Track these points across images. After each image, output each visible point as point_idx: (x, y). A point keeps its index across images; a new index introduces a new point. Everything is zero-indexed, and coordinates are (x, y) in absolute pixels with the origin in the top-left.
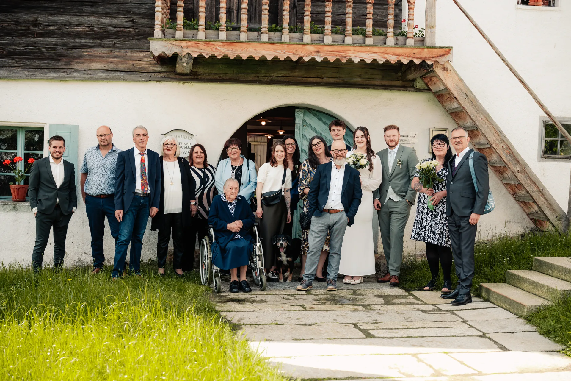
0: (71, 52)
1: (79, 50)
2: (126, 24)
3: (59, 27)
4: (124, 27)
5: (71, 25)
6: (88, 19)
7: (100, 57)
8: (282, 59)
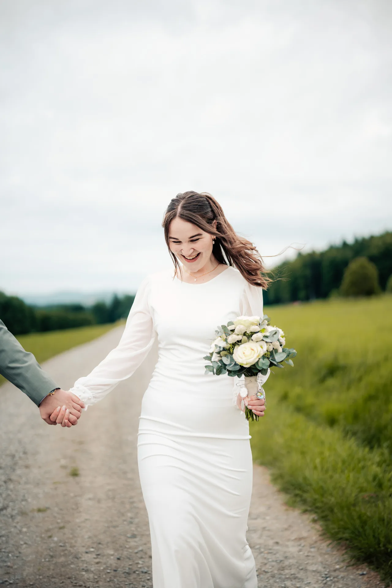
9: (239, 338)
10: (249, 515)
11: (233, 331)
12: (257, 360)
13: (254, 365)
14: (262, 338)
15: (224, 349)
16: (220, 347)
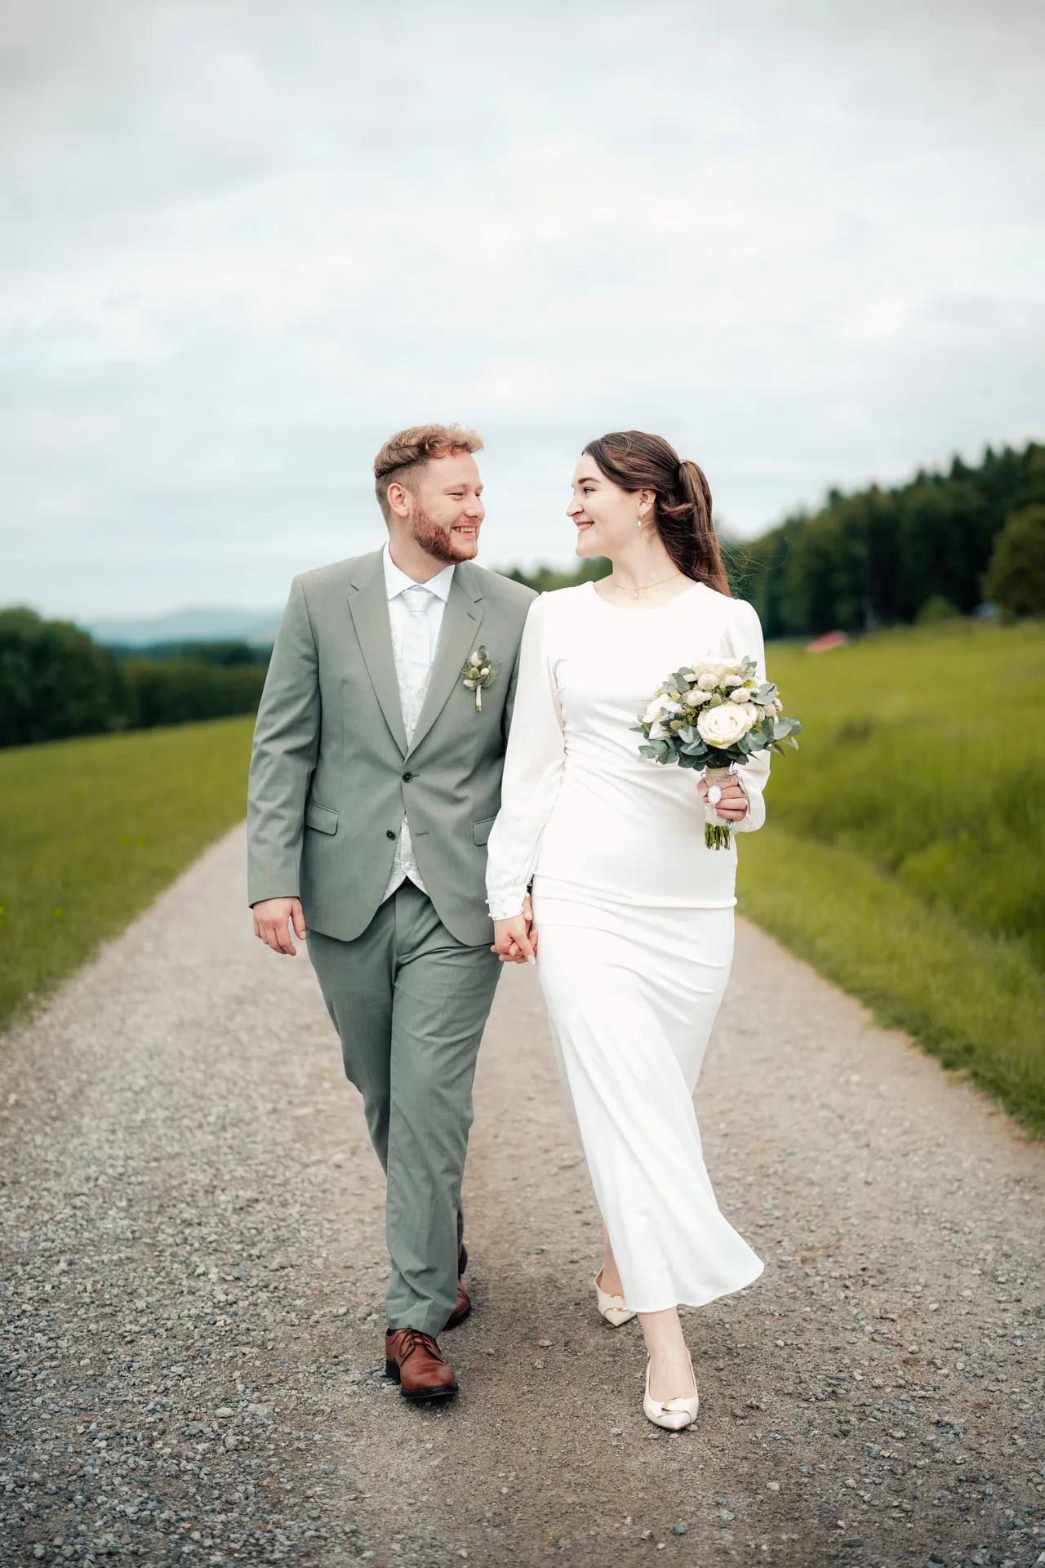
9: (707, 696)
10: (710, 1039)
11: (693, 684)
12: (742, 735)
13: (735, 745)
14: (749, 697)
15: (677, 717)
16: (670, 713)
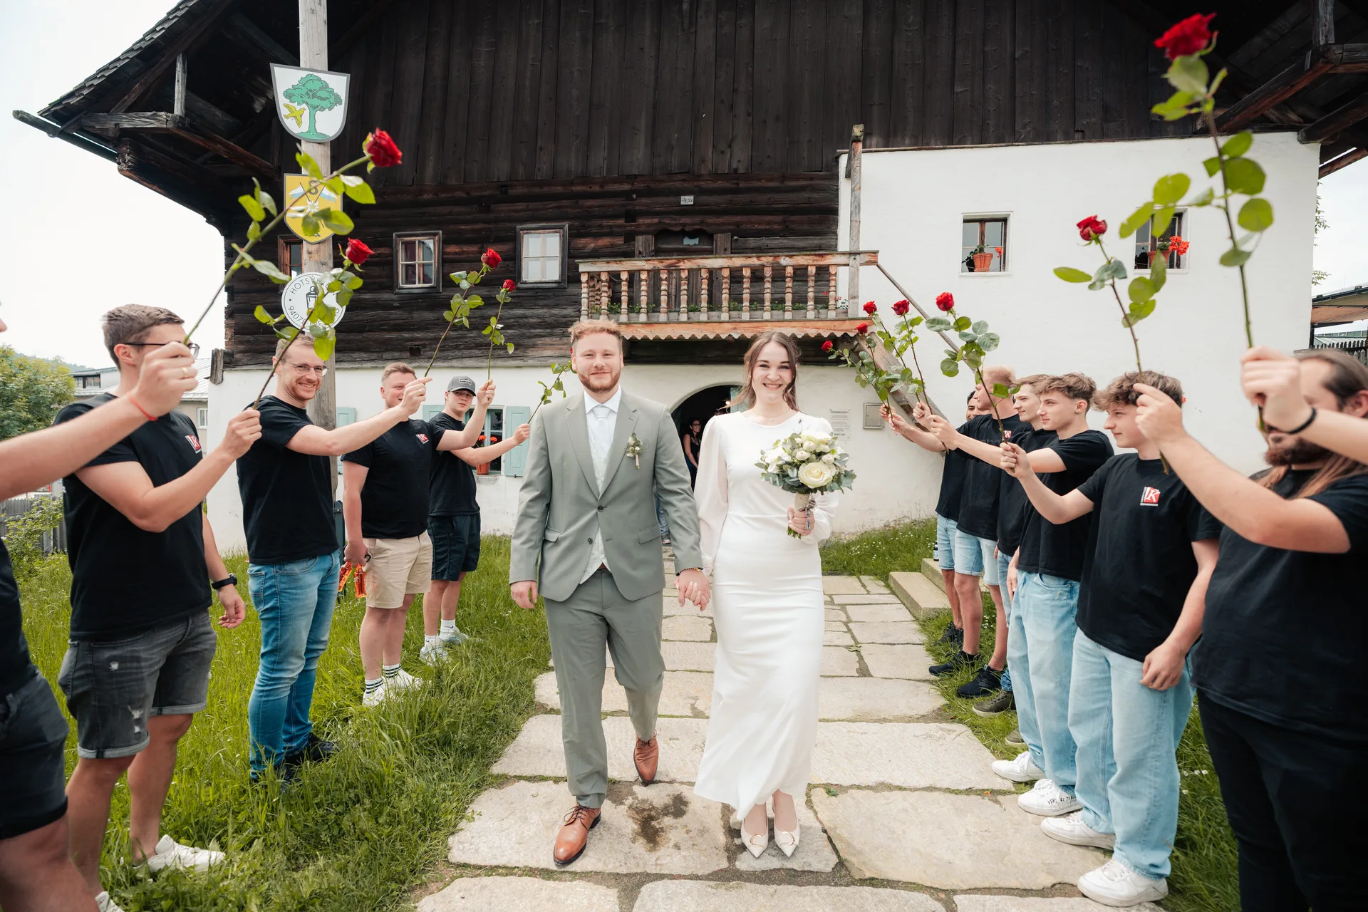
0: (527, 342)
1: (533, 340)
2: (573, 314)
3: (517, 320)
4: (572, 317)
5: (526, 317)
6: (540, 311)
7: (551, 345)
8: (699, 337)
